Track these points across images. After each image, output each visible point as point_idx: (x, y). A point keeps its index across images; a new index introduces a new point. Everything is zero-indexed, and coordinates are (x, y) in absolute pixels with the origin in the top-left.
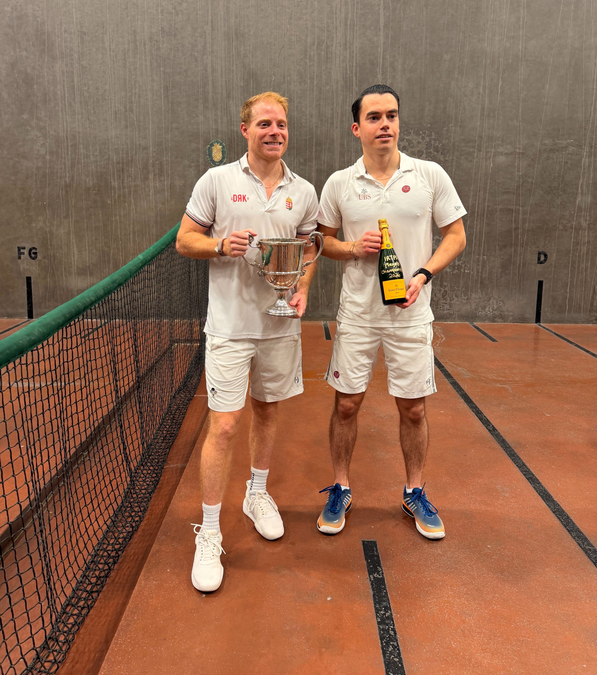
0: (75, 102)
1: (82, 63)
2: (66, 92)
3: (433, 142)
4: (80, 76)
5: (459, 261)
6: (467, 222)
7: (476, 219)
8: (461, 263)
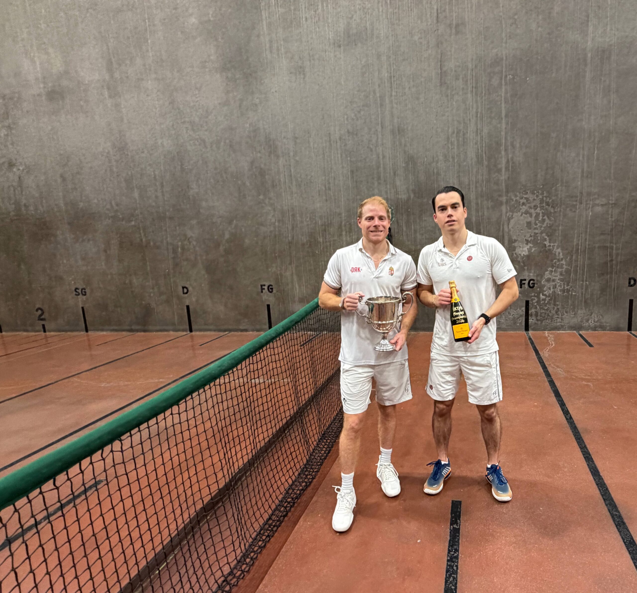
3: (545, 199)
5: (568, 285)
6: (573, 257)
7: (579, 254)
8: (569, 288)
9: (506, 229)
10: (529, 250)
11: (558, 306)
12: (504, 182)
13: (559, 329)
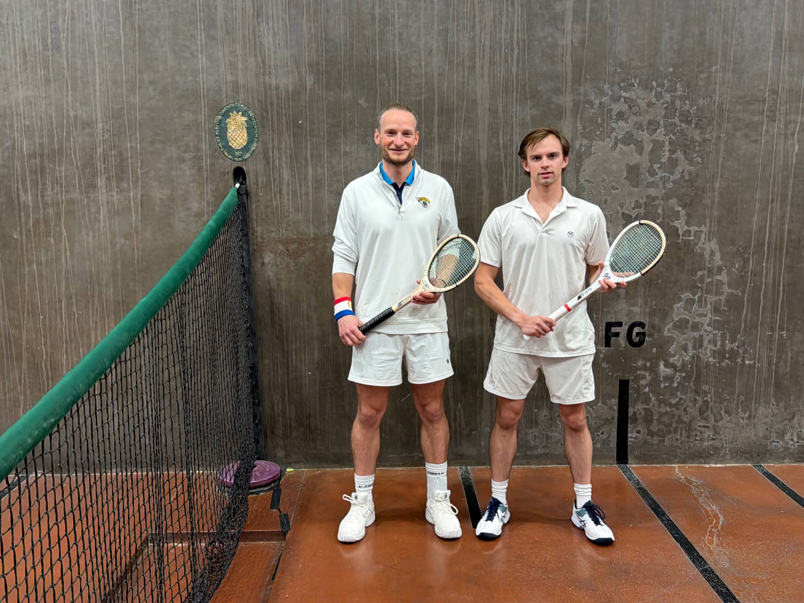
6: (749, 264)
7: (766, 257)
8: (738, 347)
11: (707, 396)
12: (569, 52)
13: (708, 457)
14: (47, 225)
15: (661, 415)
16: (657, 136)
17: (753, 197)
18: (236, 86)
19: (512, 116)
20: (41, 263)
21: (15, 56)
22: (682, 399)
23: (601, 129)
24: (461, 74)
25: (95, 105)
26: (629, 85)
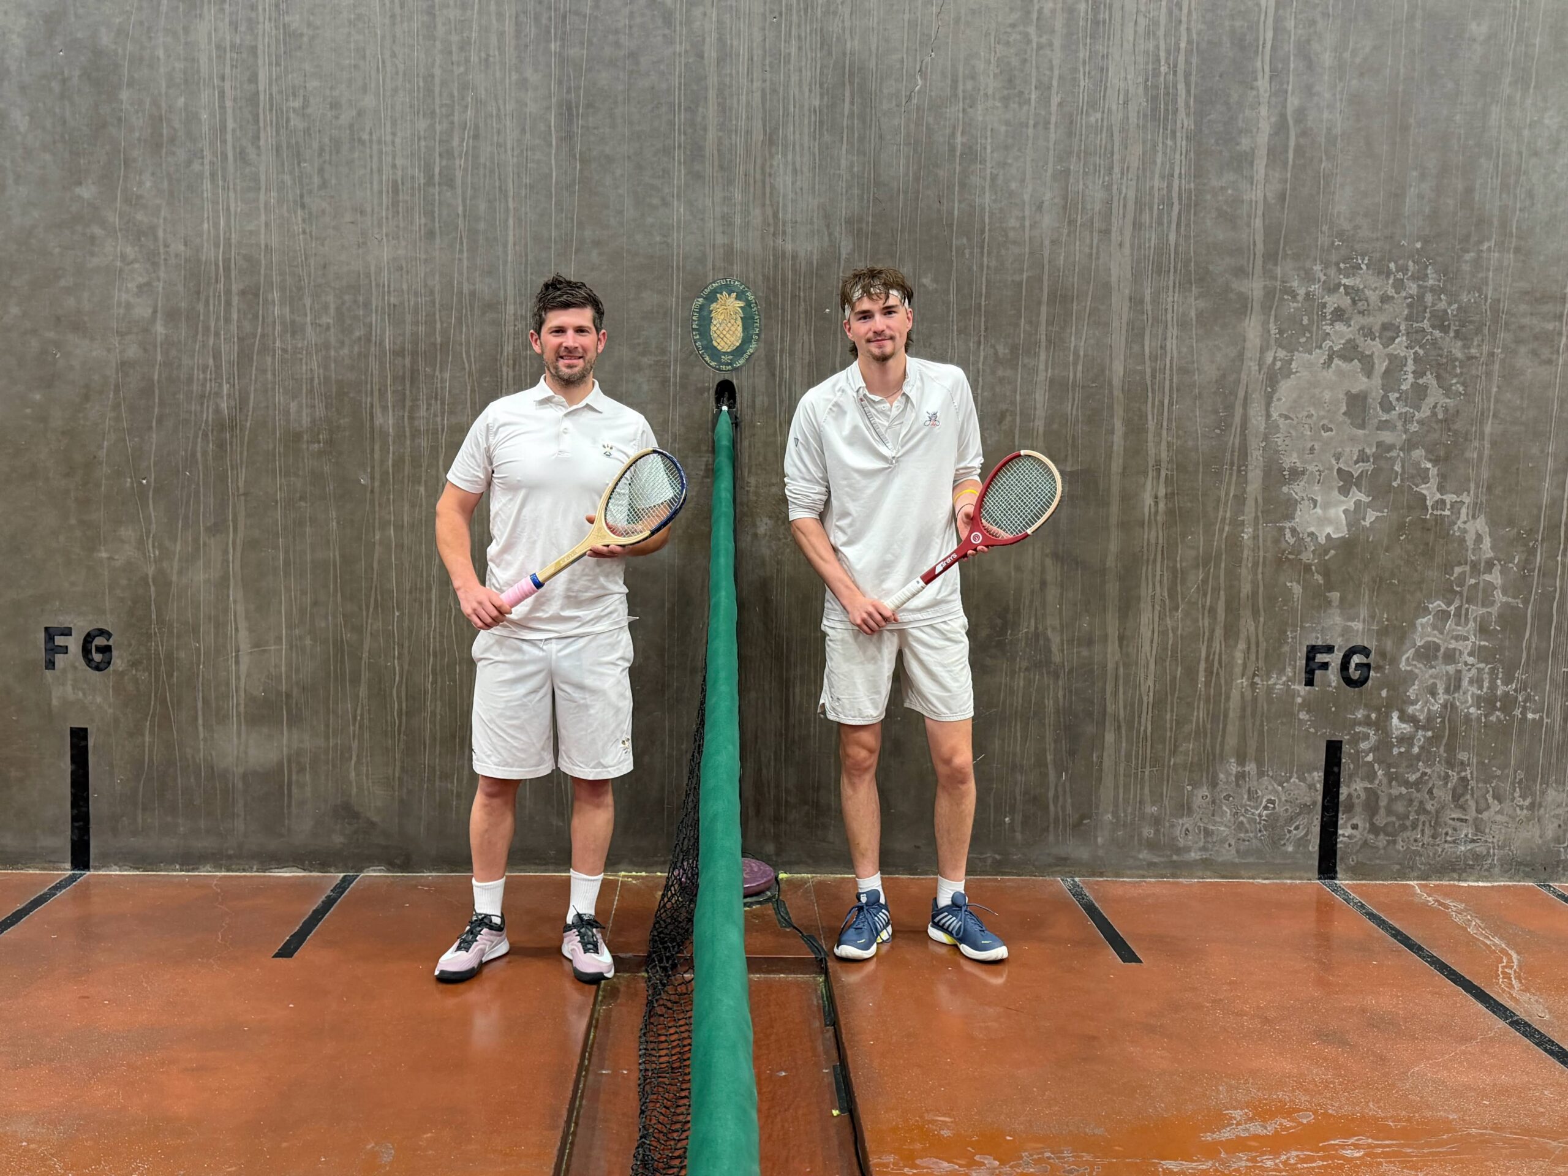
0: (258, 147)
1: (287, 19)
2: (229, 111)
3: (1429, 298)
4: (278, 64)
5: (1506, 683)
6: (1535, 556)
7: (1562, 546)
8: (1515, 690)
9: (1257, 422)
10: (1355, 517)
11: (1466, 770)
12: (1260, 213)
13: (1464, 870)
14: (416, 462)
15: (1392, 799)
16: (1395, 349)
17: (1542, 451)
18: (729, 253)
19: (1166, 310)
20: (403, 526)
21: (381, 192)
22: (1424, 774)
23: (1308, 335)
24: (1088, 241)
25: (505, 277)
26: (1353, 267)
